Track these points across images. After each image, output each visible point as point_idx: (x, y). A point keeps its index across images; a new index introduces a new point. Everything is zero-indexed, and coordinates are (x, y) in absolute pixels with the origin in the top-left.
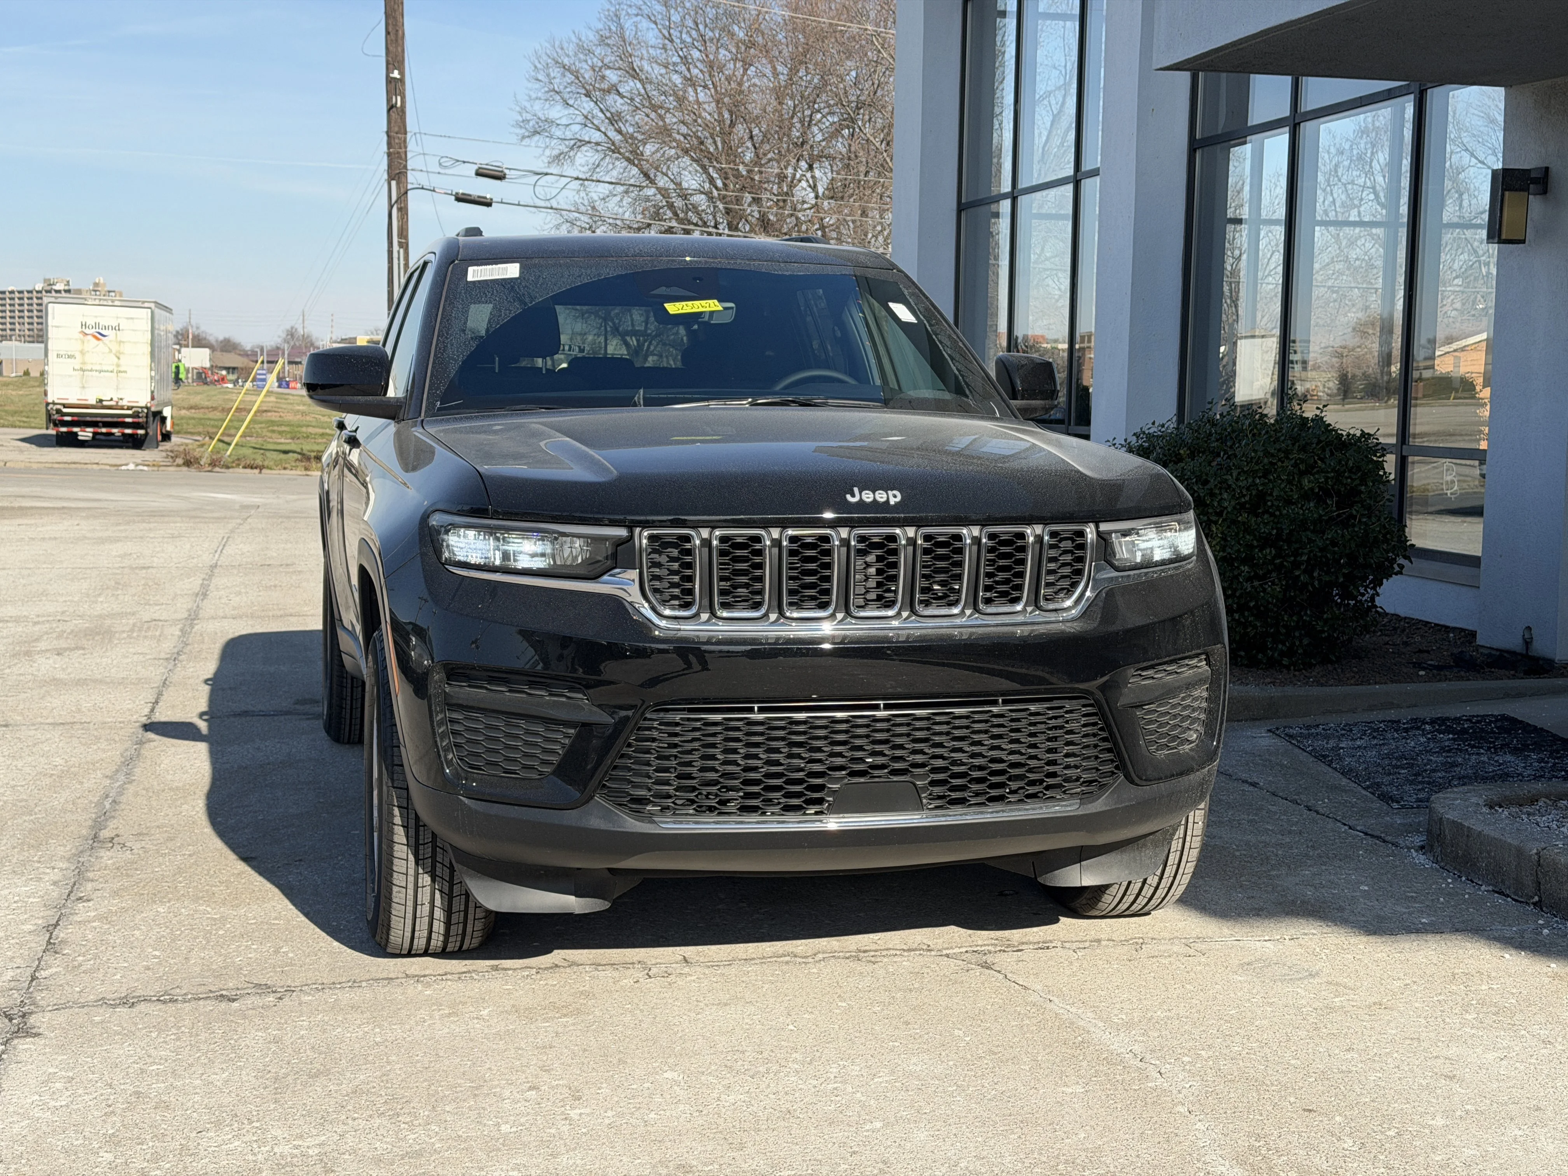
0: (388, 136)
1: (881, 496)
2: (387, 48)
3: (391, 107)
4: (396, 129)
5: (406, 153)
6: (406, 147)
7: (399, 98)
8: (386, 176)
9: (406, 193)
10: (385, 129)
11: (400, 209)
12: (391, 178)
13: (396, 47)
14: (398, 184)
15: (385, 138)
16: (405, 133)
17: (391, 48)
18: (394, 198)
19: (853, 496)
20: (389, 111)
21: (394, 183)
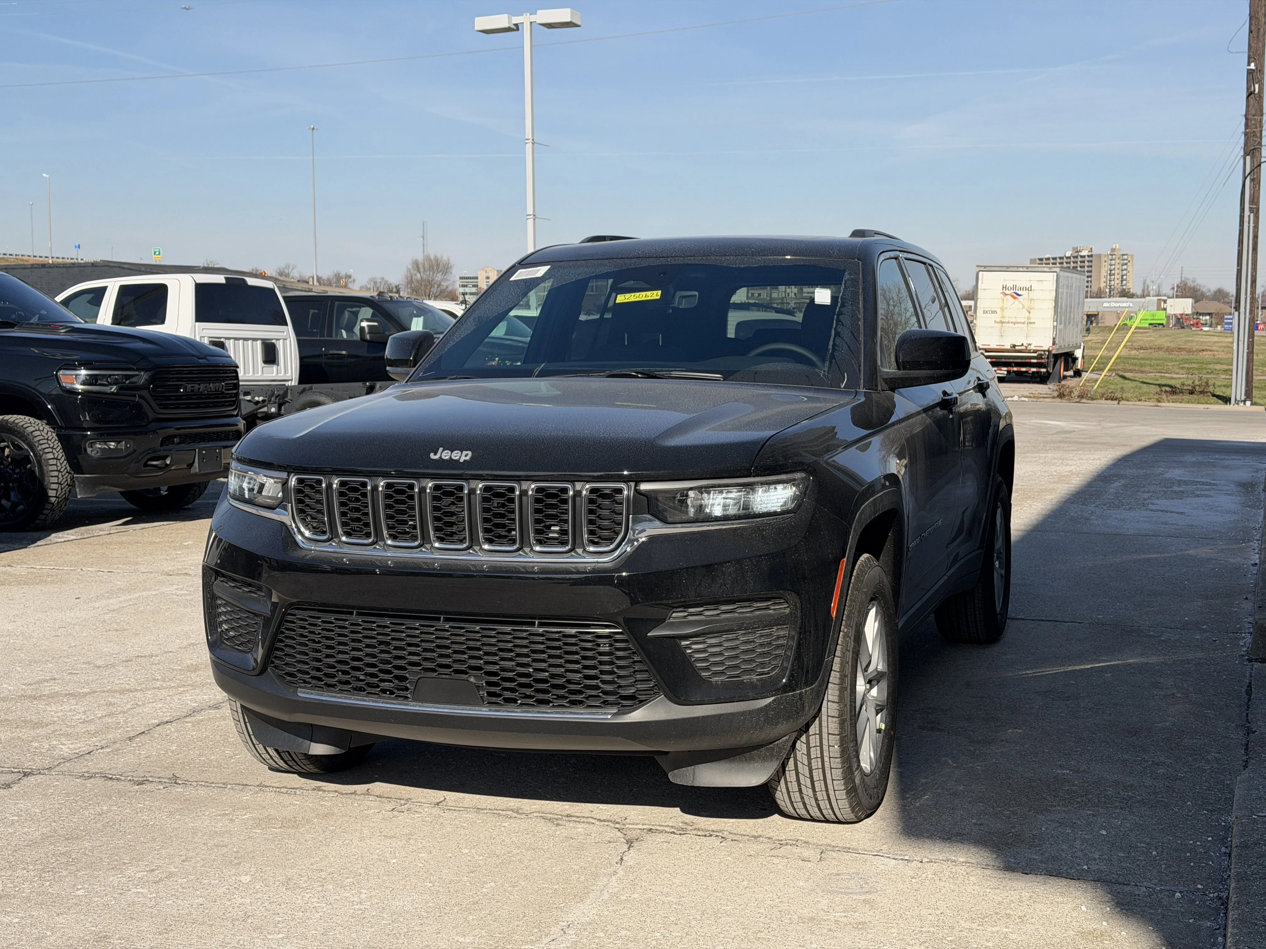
0: (1247, 119)
1: (456, 455)
2: (1249, 45)
3: (1250, 94)
4: (1253, 112)
5: (1261, 131)
6: (1261, 127)
7: (1257, 86)
8: (1242, 153)
9: (1260, 165)
10: (1244, 113)
11: (1252, 180)
12: (1246, 154)
13: (1258, 43)
14: (1252, 158)
15: (1244, 121)
16: (1262, 115)
17: (1253, 45)
18: (1248, 170)
19: (435, 454)
20: (1248, 97)
21: (1248, 158)
